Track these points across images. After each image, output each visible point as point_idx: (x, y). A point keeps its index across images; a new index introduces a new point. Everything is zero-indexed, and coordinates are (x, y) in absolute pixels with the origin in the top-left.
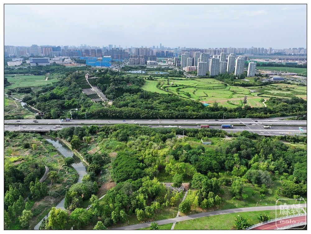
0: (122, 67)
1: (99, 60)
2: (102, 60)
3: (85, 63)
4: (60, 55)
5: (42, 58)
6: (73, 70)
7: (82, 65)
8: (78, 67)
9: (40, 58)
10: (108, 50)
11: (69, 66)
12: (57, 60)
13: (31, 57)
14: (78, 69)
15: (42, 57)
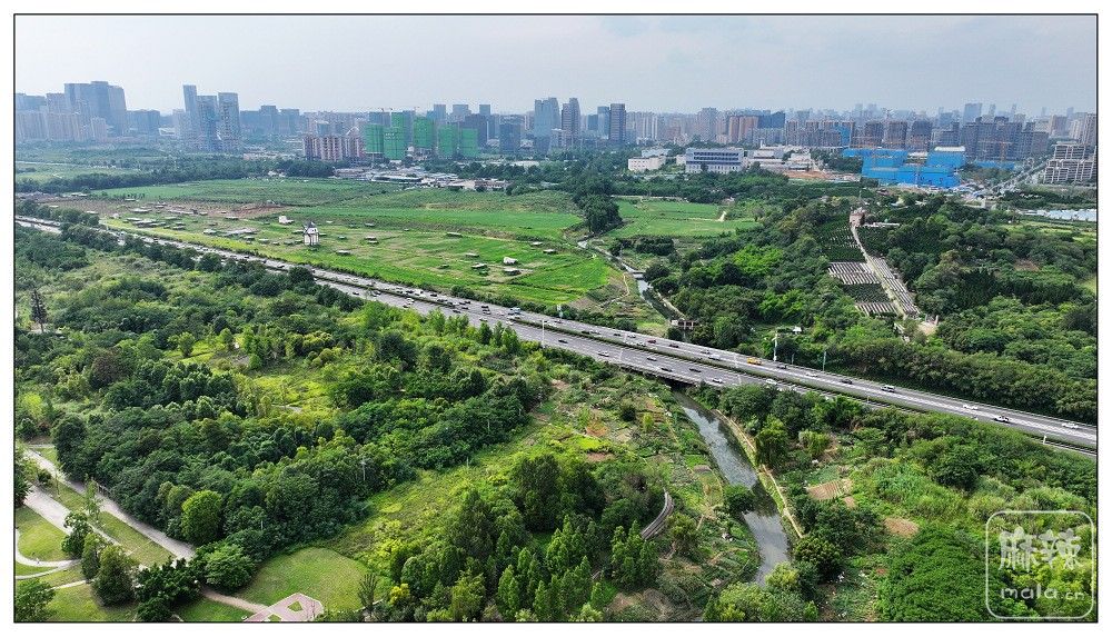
0: (1007, 192)
1: (915, 160)
2: (925, 163)
3: (857, 170)
4: (777, 142)
5: (722, 151)
6: (812, 192)
7: (848, 178)
8: (832, 185)
9: (716, 150)
10: (956, 125)
11: (799, 178)
12: (766, 156)
13: (691, 145)
14: (829, 188)
15: (724, 146)
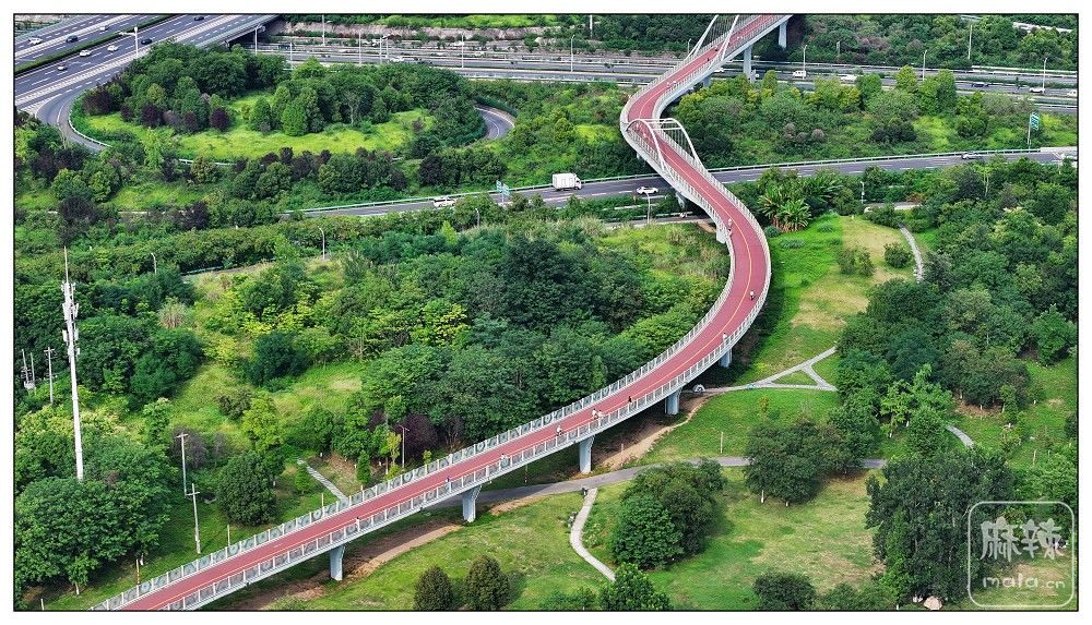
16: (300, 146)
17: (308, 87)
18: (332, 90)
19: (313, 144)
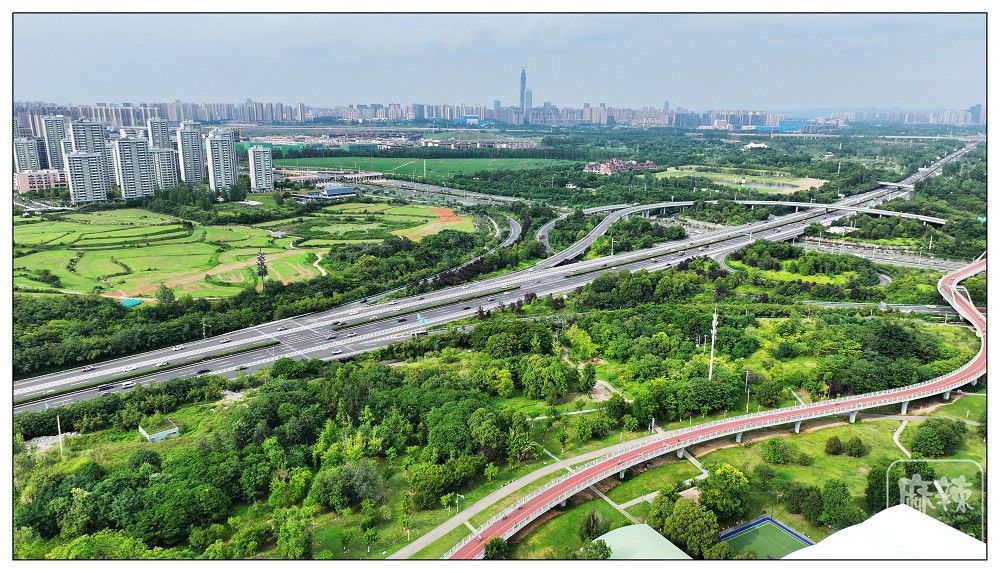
16: (805, 279)
17: (811, 258)
18: (820, 261)
19: (810, 279)
